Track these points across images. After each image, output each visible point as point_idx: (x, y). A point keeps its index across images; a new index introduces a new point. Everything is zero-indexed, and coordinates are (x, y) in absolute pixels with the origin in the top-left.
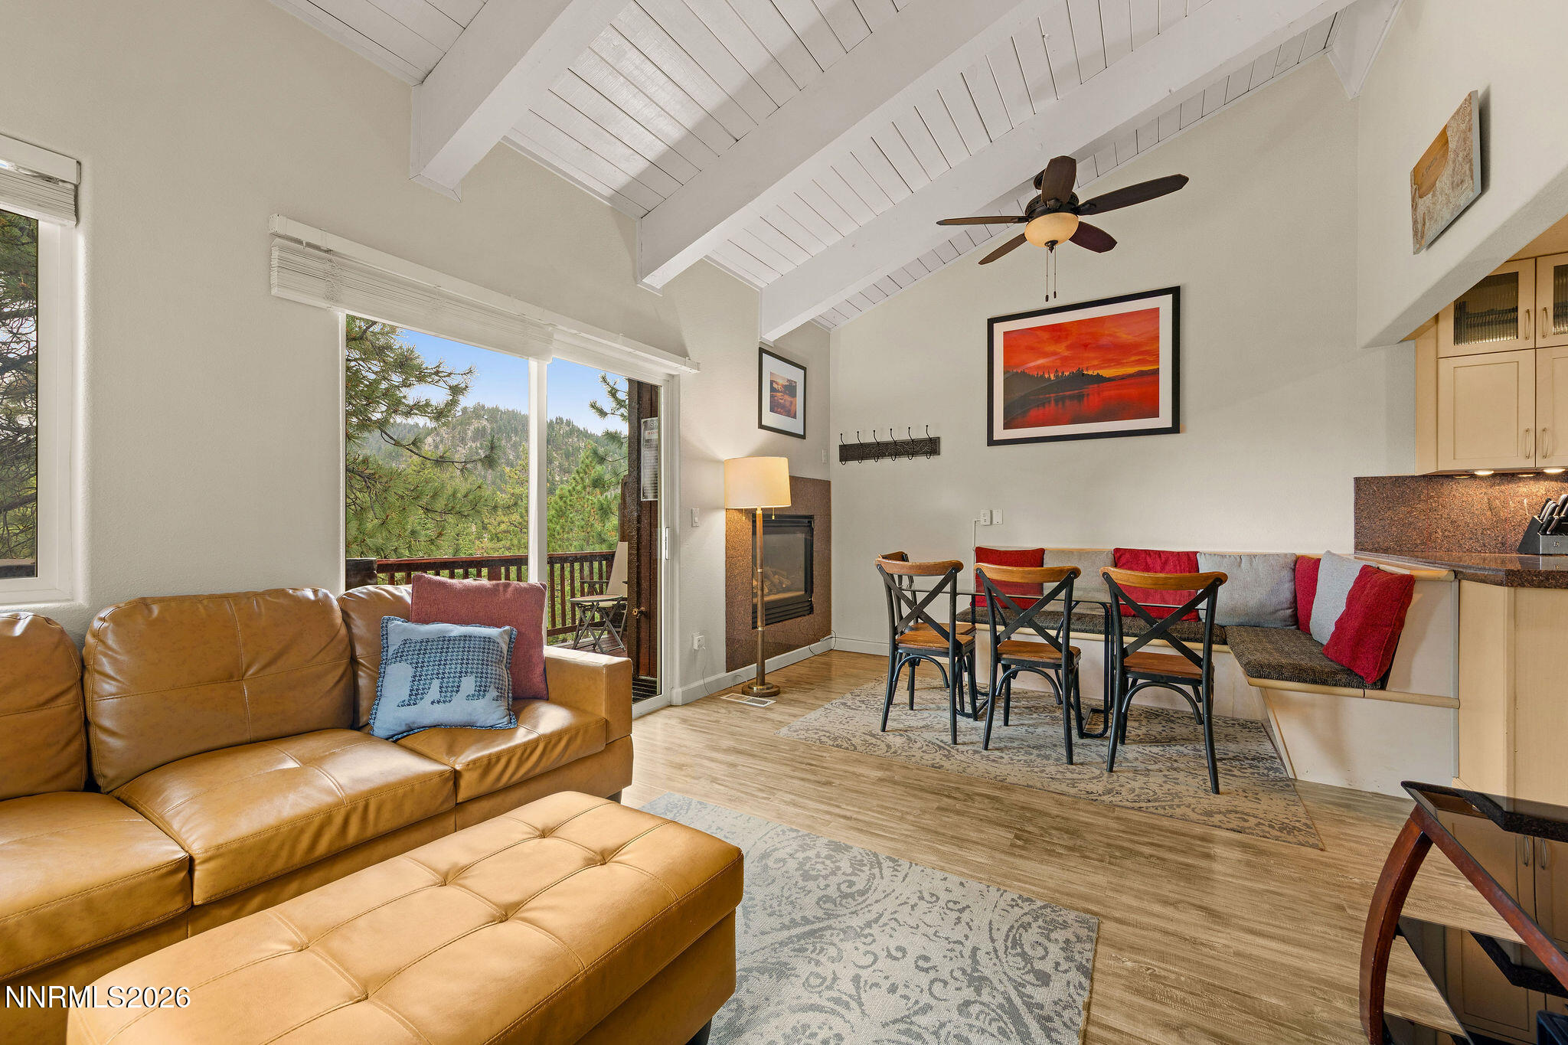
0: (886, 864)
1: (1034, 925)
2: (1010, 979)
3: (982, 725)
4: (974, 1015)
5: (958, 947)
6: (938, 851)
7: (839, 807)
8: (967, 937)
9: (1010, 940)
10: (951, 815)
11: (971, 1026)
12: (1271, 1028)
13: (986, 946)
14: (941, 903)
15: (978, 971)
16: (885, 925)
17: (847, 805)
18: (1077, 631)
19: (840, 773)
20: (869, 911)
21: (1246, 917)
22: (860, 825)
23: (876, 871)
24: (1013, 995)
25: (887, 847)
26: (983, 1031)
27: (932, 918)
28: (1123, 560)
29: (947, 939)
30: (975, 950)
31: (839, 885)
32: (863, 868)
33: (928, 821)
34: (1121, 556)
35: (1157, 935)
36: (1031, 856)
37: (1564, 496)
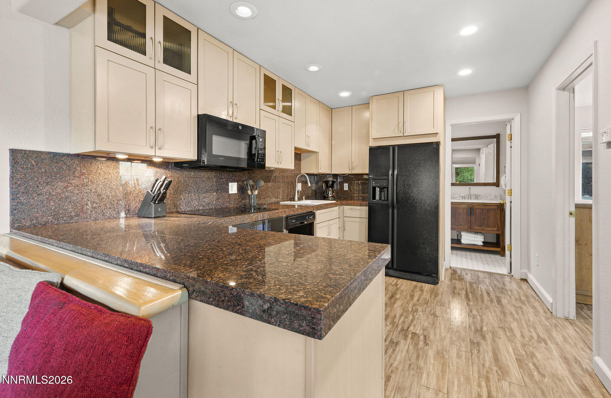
37: (164, 177)
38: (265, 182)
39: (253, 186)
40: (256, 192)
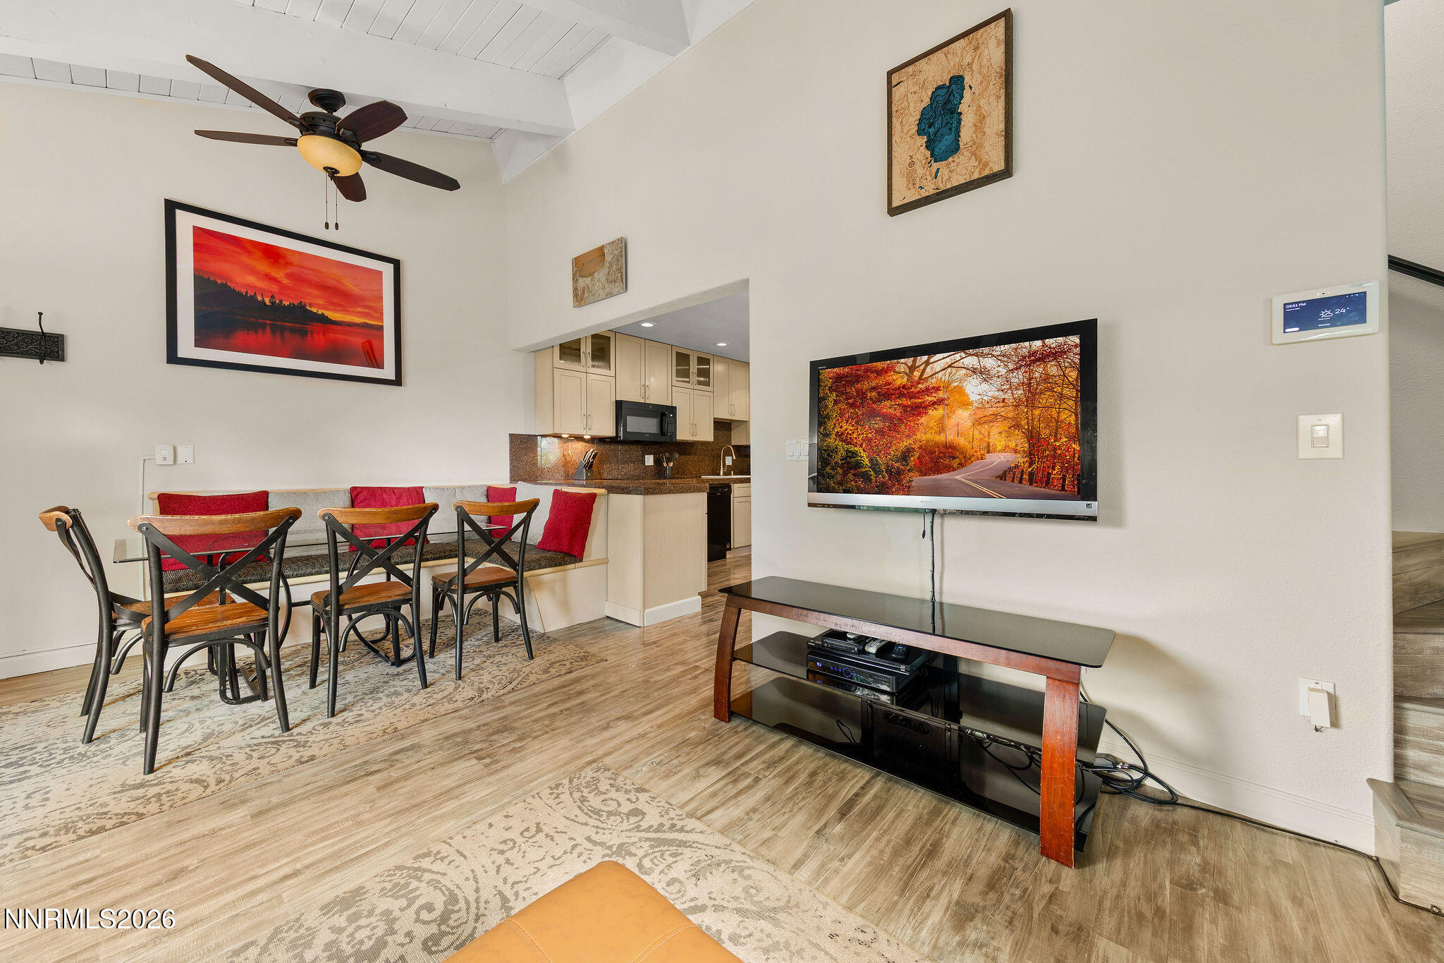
0: (425, 863)
1: (585, 794)
2: (629, 830)
3: (271, 704)
4: (653, 866)
5: (578, 849)
6: (443, 816)
7: (255, 877)
8: (571, 839)
9: (592, 814)
10: (401, 784)
11: (662, 872)
12: (709, 744)
13: (590, 831)
14: (520, 840)
15: (612, 846)
16: (517, 894)
17: (263, 866)
18: (293, 577)
19: (173, 851)
20: (486, 902)
21: (635, 709)
22: (328, 865)
23: (427, 876)
24: (643, 835)
25: (395, 854)
26: (669, 866)
27: (533, 854)
28: (361, 497)
29: (565, 853)
30: (588, 839)
31: (417, 920)
32: (411, 887)
33: (389, 803)
34: (357, 495)
35: (628, 747)
36: (509, 761)
37: (592, 450)
38: (680, 454)
39: (669, 458)
40: (671, 464)
